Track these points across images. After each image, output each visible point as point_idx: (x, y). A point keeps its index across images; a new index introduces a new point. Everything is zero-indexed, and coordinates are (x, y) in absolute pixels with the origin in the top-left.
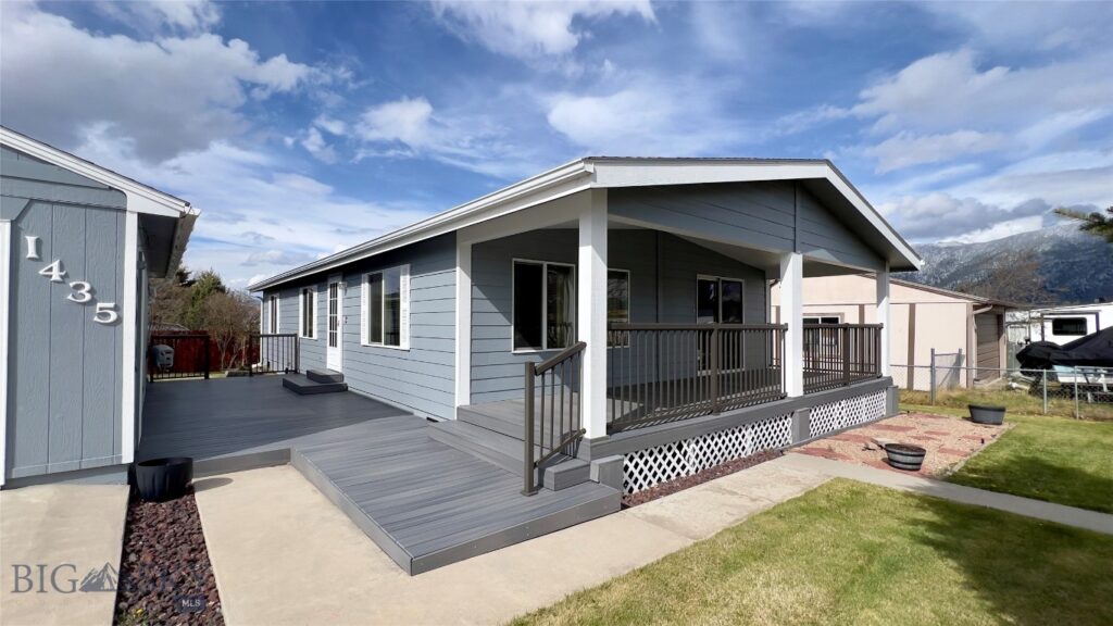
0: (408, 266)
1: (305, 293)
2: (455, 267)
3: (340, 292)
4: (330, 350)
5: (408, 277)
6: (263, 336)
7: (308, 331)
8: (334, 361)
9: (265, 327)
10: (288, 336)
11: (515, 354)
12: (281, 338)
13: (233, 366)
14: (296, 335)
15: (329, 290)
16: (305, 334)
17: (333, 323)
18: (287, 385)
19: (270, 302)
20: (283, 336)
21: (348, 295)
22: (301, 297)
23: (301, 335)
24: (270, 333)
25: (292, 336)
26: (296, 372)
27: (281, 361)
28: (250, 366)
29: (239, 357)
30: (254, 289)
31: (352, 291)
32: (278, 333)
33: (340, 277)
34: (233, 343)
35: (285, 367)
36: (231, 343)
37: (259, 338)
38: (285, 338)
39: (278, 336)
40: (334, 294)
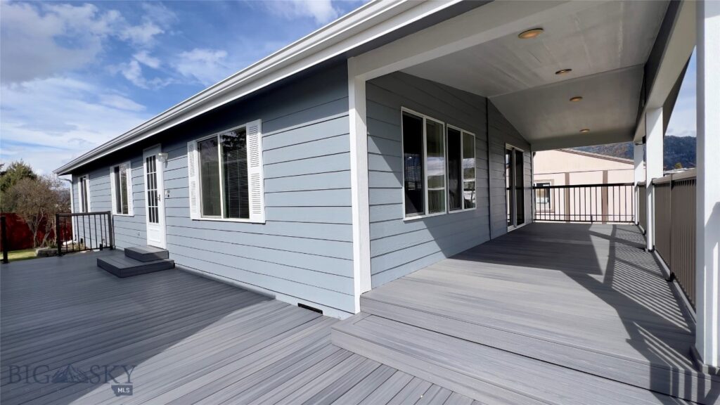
0: (258, 123)
1: (117, 170)
2: (347, 109)
3: (159, 164)
4: (150, 227)
5: (259, 135)
6: (74, 215)
7: (123, 208)
8: (155, 238)
9: (76, 206)
10: (100, 214)
11: (406, 222)
12: (92, 217)
13: (45, 245)
14: (109, 213)
15: (145, 165)
16: (119, 211)
17: (153, 198)
18: (101, 265)
19: (79, 183)
20: (94, 214)
21: (169, 168)
22: (113, 175)
23: (114, 212)
24: (81, 211)
25: (104, 213)
26: (111, 248)
27: (93, 237)
28: (60, 244)
29: (51, 236)
30: (63, 172)
31: (174, 163)
32: (89, 211)
33: (159, 149)
34: (45, 222)
35: (99, 243)
36: (43, 222)
37: (70, 216)
38: (98, 216)
39: (89, 214)
40: (152, 168)
